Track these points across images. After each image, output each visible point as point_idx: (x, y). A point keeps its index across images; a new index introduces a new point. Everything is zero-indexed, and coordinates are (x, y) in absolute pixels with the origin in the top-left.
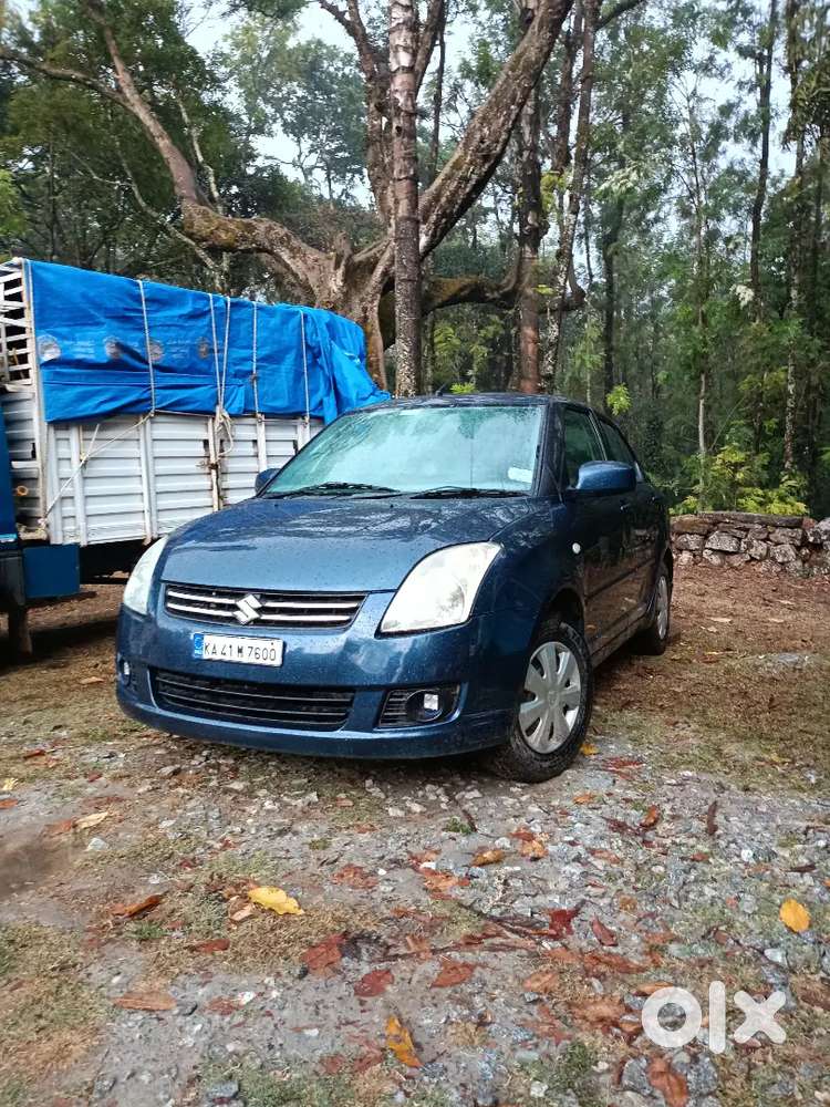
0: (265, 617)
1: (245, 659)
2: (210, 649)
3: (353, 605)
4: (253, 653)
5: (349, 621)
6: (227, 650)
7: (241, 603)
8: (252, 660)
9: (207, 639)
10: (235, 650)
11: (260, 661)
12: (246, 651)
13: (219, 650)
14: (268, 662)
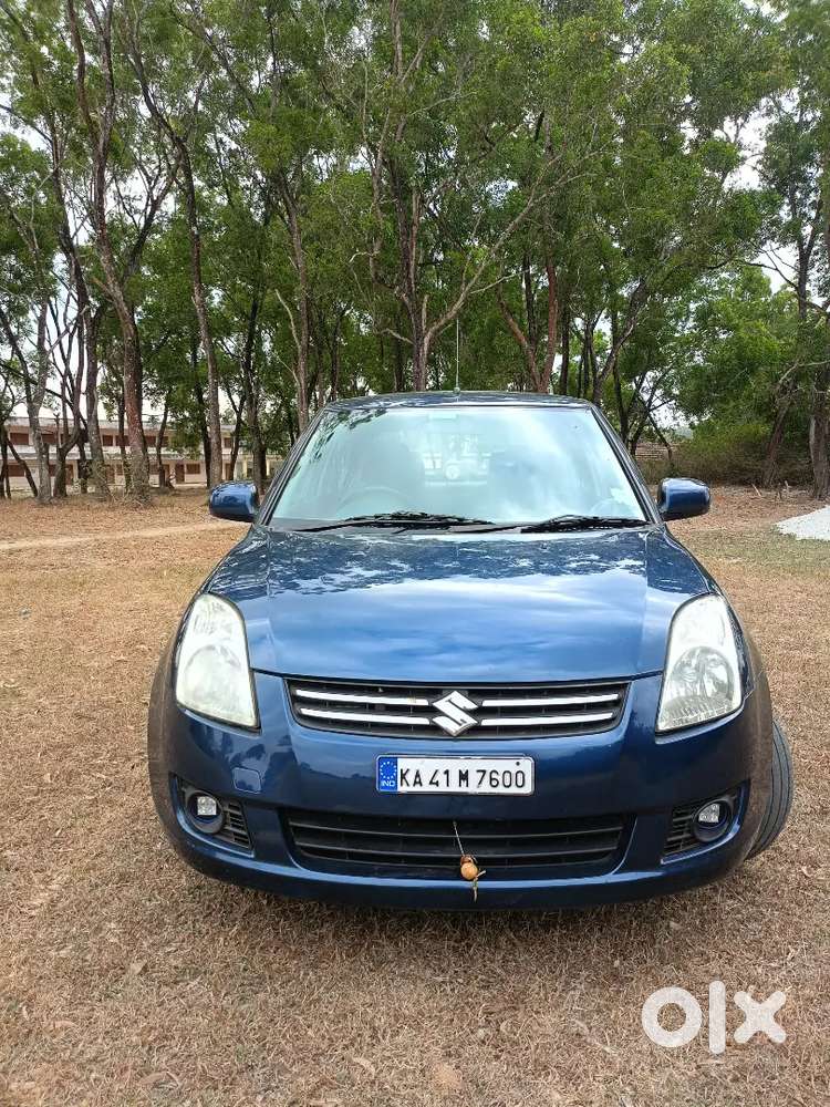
0: (487, 722)
1: (473, 787)
2: (410, 777)
3: (614, 697)
4: (487, 778)
5: (613, 719)
6: (441, 778)
7: (441, 705)
8: (486, 788)
9: (403, 764)
10: (454, 777)
11: (501, 790)
12: (474, 778)
13: (425, 779)
14: (513, 790)
